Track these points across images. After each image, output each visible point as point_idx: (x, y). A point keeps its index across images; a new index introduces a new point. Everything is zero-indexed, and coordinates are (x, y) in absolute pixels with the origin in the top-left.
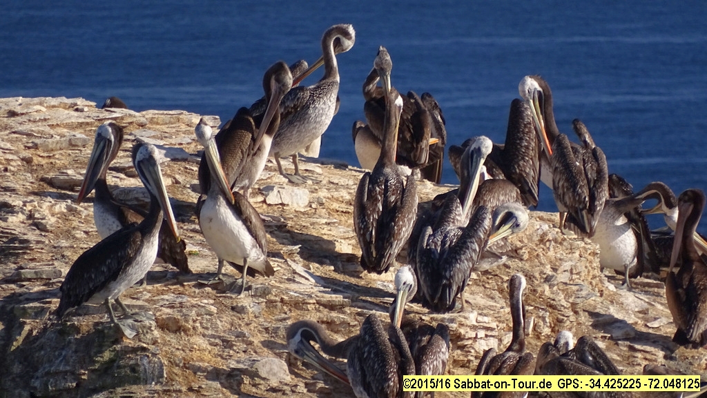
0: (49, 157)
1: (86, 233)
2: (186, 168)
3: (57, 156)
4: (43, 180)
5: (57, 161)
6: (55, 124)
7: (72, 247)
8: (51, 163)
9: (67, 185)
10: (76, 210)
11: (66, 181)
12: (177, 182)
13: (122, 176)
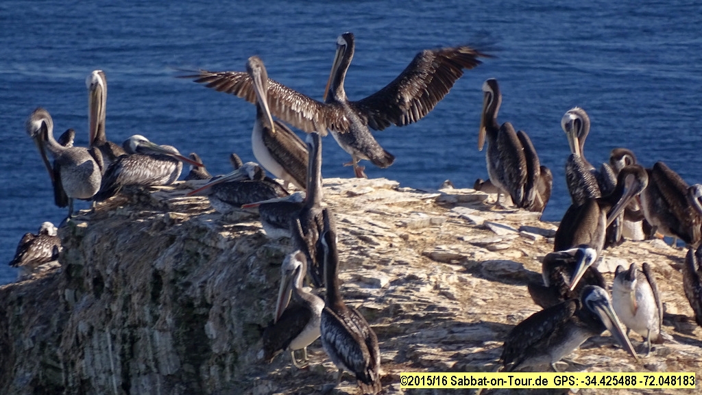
0: (419, 234)
1: (484, 300)
2: (525, 242)
3: (424, 233)
4: (423, 254)
5: (427, 238)
6: (390, 203)
7: (485, 314)
8: (422, 239)
9: (444, 259)
10: (466, 281)
11: (444, 256)
12: (525, 255)
13: (485, 250)
